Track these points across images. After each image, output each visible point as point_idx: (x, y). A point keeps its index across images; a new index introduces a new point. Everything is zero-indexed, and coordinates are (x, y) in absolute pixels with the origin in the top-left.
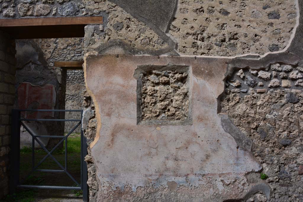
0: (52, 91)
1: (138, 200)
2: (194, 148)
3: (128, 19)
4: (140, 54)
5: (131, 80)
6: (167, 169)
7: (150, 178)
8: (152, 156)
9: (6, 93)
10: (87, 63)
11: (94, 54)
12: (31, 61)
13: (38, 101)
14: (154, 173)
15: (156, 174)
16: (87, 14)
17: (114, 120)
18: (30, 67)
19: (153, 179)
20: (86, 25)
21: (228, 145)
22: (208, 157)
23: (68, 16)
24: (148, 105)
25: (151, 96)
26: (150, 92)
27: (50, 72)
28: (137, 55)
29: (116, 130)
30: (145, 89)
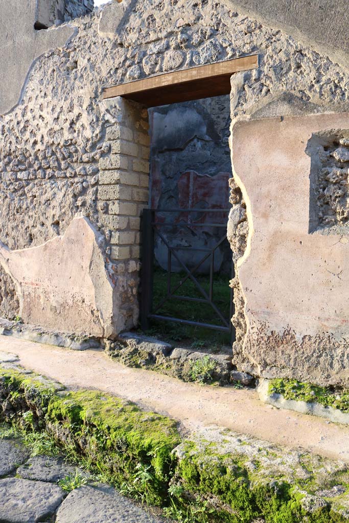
0: (227, 183)
1: (304, 357)
3: (298, 52)
4: (318, 112)
5: (301, 158)
7: (326, 323)
8: (331, 287)
9: (135, 186)
10: (233, 135)
11: (244, 119)
12: (196, 136)
13: (207, 199)
14: (333, 317)
15: (337, 318)
16: (234, 55)
17: (273, 225)
18: (195, 146)
19: (331, 326)
20: (233, 73)
23: (207, 63)
24: (330, 200)
25: (335, 184)
26: (334, 178)
27: (225, 151)
28: (312, 114)
29: (276, 240)
30: (325, 172)
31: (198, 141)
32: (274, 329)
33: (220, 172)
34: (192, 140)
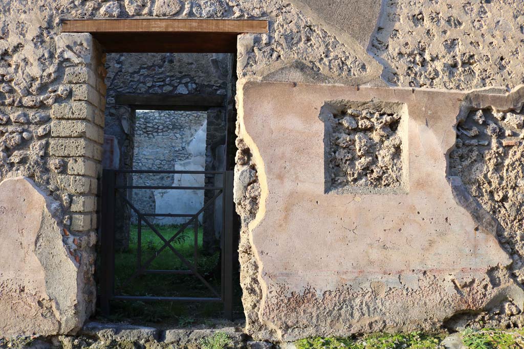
0: (112, 147)
1: (326, 313)
2: (410, 230)
3: (308, 26)
4: (329, 83)
5: (315, 123)
6: (371, 263)
7: (344, 277)
8: (347, 243)
9: (95, 141)
10: (244, 94)
11: (255, 80)
14: (350, 270)
15: (354, 270)
16: (241, 16)
17: (288, 186)
19: (350, 278)
20: (240, 33)
21: (462, 226)
22: (431, 243)
23: (210, 17)
24: (341, 163)
25: (344, 148)
26: (344, 143)
27: (110, 112)
28: (324, 84)
29: (292, 201)
30: (336, 137)
32: (294, 290)
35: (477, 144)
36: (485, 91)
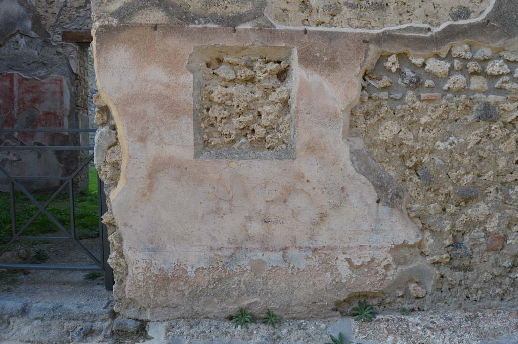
0: (61, 87)
1: (199, 291)
2: (297, 201)
4: (199, 24)
5: (182, 74)
6: (249, 238)
7: (219, 253)
8: (222, 215)
10: (97, 42)
11: (110, 23)
12: (18, 31)
13: (37, 105)
14: (226, 245)
15: (230, 246)
17: (152, 149)
18: (17, 42)
19: (225, 254)
21: (361, 197)
22: (323, 217)
24: (215, 122)
25: (220, 104)
26: (219, 98)
27: (57, 51)
28: (193, 26)
29: (157, 167)
30: (209, 91)
31: (22, 38)
32: (163, 266)
33: (52, 75)
34: (14, 35)
35: (387, 97)
36: (400, 30)
